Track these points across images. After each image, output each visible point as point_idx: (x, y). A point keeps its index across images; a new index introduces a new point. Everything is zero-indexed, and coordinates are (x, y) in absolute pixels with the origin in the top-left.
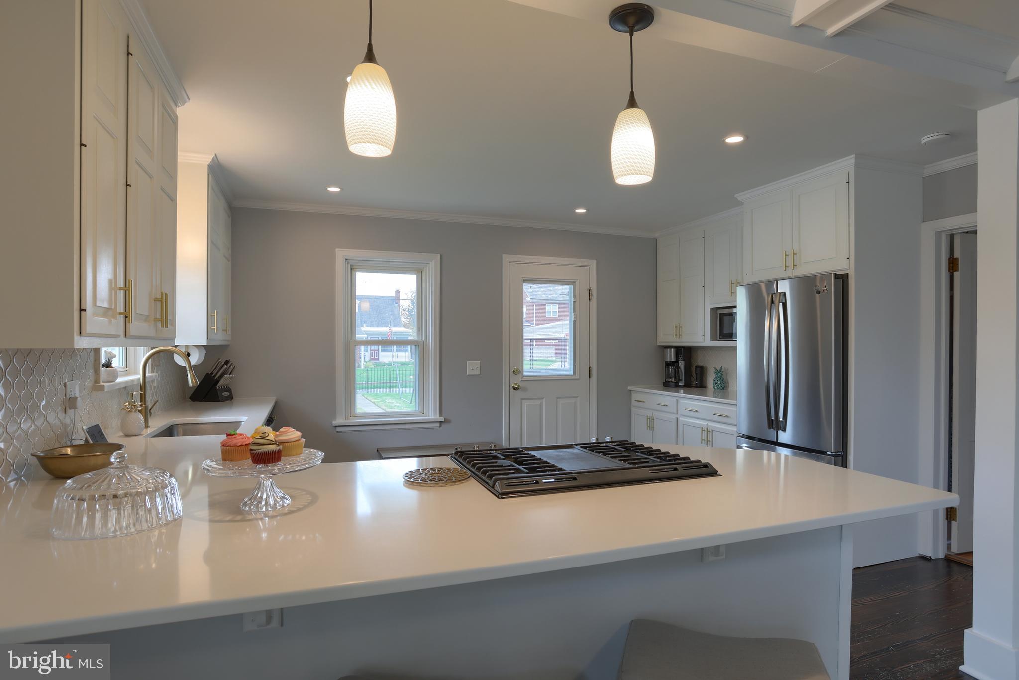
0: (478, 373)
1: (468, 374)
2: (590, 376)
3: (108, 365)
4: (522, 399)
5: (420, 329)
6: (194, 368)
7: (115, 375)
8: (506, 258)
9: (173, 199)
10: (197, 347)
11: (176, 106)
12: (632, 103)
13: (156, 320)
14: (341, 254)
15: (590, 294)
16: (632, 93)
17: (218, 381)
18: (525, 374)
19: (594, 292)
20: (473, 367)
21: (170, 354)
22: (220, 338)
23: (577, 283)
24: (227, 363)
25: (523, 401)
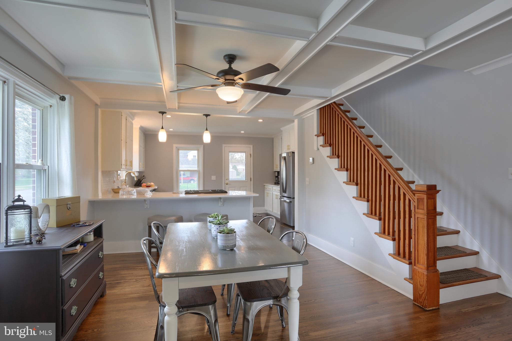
0: (215, 179)
1: (212, 179)
2: (251, 181)
3: (119, 175)
4: (229, 187)
5: (198, 167)
6: (137, 177)
7: (120, 177)
8: (224, 145)
9: (132, 141)
10: (136, 171)
11: (133, 120)
12: (207, 130)
13: (130, 166)
14: (175, 146)
15: (251, 156)
16: (207, 128)
17: (141, 181)
18: (230, 180)
19: (252, 155)
20: (214, 178)
21: (130, 173)
22: (142, 170)
23: (246, 152)
24: (144, 176)
25: (230, 188)
